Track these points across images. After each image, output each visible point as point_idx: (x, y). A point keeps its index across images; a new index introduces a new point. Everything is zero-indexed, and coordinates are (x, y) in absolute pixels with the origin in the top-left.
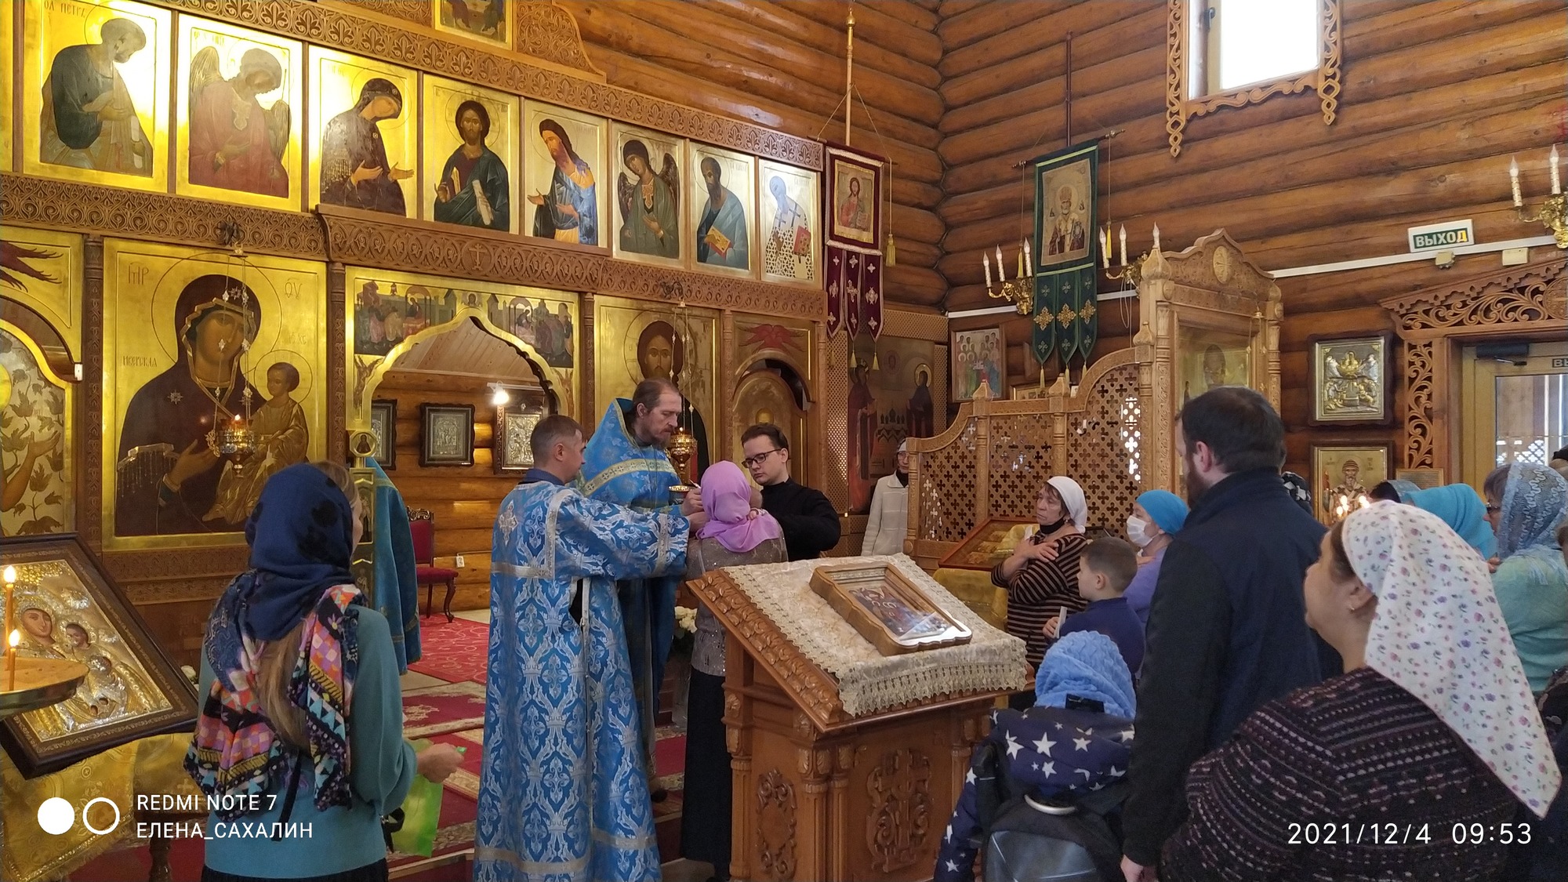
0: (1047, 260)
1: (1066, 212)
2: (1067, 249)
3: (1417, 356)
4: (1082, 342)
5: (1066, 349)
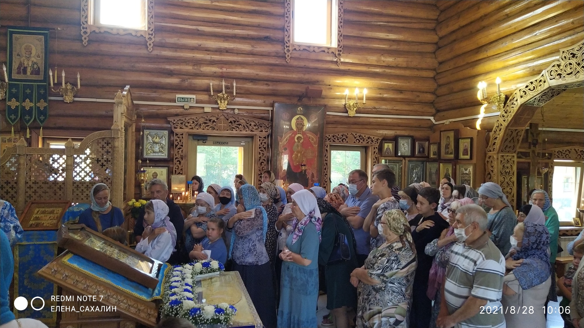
0: (15, 76)
1: (28, 56)
2: (28, 73)
3: (179, 137)
4: (38, 118)
5: (27, 119)
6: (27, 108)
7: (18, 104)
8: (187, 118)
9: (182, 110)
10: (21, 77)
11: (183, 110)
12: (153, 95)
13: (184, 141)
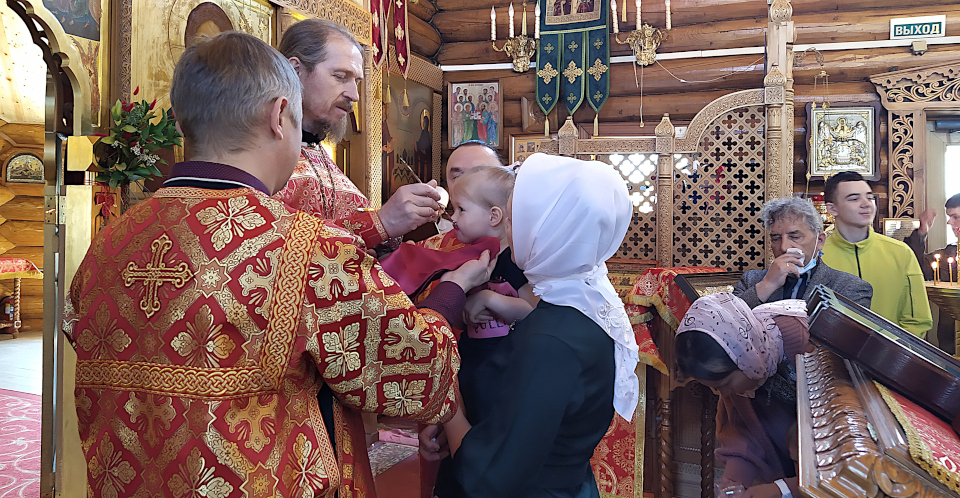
2: (574, 11)
3: (901, 124)
4: (591, 97)
5: (571, 102)
6: (572, 80)
7: (555, 73)
8: (924, 74)
9: (906, 56)
10: (562, 19)
11: (909, 55)
12: (831, 27)
13: (915, 131)
